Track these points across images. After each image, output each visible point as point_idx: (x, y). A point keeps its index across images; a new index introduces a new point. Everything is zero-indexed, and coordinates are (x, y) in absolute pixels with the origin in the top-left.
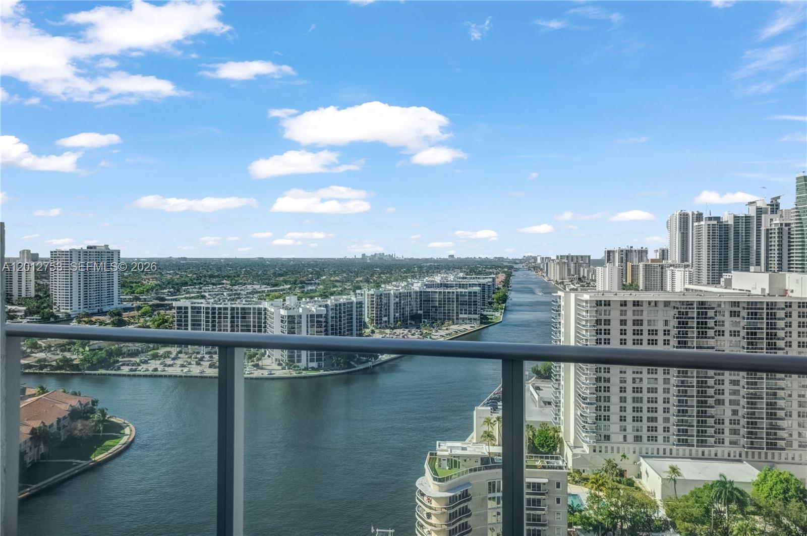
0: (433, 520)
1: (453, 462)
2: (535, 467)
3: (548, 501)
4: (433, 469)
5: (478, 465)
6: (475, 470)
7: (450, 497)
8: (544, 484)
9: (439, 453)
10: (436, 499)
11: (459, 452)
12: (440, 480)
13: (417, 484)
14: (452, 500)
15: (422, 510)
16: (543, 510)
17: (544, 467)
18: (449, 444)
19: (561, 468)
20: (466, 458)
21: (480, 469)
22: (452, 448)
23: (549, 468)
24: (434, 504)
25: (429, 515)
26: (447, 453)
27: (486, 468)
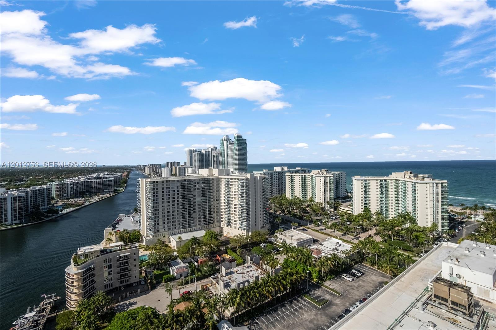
0: (75, 284)
1: (86, 255)
2: (125, 249)
3: (131, 261)
4: (76, 262)
5: (99, 254)
6: (97, 256)
7: (83, 271)
8: (129, 255)
9: (78, 253)
10: (75, 274)
11: (89, 251)
12: (78, 265)
13: (66, 270)
15: (68, 282)
16: (129, 265)
17: (129, 248)
18: (84, 248)
19: (136, 247)
20: (92, 252)
21: (99, 256)
22: (85, 250)
23: (131, 248)
24: (75, 276)
25: (73, 282)
26: (82, 252)
27: (102, 255)
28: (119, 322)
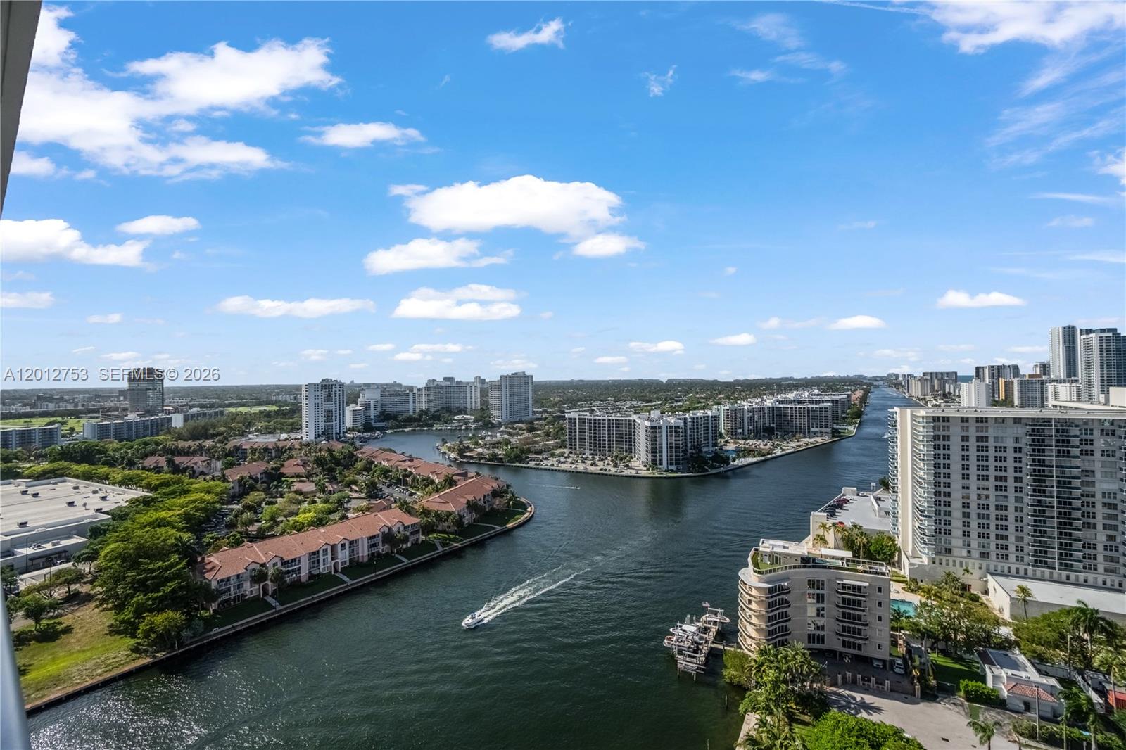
0: (754, 606)
1: (775, 558)
2: (856, 571)
3: (869, 603)
4: (756, 565)
5: (799, 563)
6: (795, 567)
7: (769, 588)
8: (865, 587)
9: (761, 549)
10: (756, 588)
11: (781, 550)
12: (759, 573)
13: (740, 574)
14: (770, 590)
15: (744, 598)
16: (863, 611)
17: (865, 572)
18: (772, 542)
19: (883, 574)
20: (786, 555)
21: (799, 567)
22: (774, 546)
23: (870, 573)
24: (754, 592)
25: (750, 602)
26: (768, 550)
27: (805, 567)
28: (838, 732)
